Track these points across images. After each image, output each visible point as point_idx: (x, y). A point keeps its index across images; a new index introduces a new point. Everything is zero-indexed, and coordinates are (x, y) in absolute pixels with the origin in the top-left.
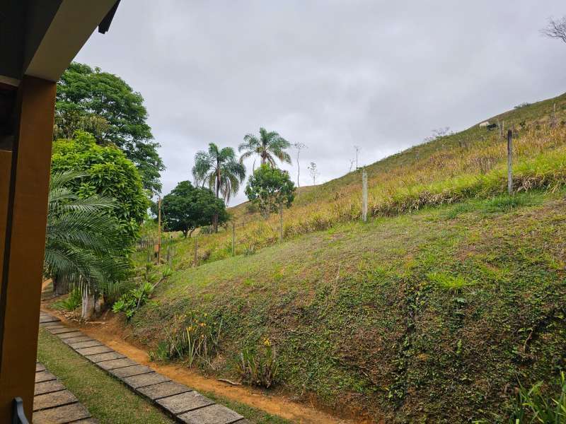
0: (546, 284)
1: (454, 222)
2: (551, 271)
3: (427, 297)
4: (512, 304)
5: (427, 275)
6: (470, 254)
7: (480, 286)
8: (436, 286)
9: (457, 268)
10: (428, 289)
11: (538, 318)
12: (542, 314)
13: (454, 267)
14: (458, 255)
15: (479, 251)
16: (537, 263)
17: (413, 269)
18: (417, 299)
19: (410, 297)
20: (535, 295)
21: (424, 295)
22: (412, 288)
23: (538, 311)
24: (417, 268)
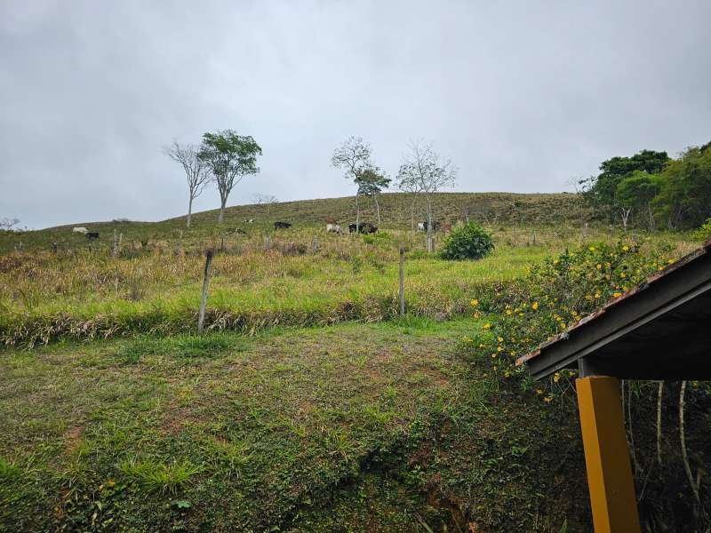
0: (292, 459)
1: (137, 370)
2: (294, 439)
3: (117, 510)
4: (252, 496)
5: (116, 465)
6: (187, 422)
7: (208, 474)
8: (134, 485)
9: (169, 447)
10: (118, 493)
11: (285, 510)
12: (291, 502)
13: (162, 445)
14: (166, 424)
15: (196, 416)
16: (275, 429)
17: (85, 457)
18: (95, 516)
19: (81, 516)
20: (281, 476)
21: (109, 508)
22: (85, 497)
23: (285, 500)
24: (94, 454)
